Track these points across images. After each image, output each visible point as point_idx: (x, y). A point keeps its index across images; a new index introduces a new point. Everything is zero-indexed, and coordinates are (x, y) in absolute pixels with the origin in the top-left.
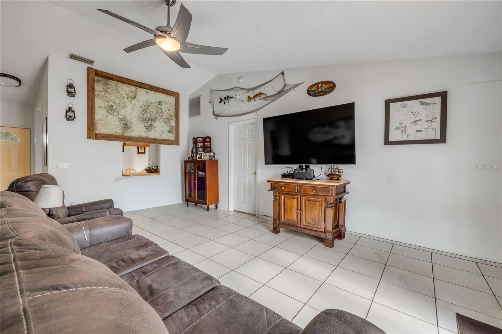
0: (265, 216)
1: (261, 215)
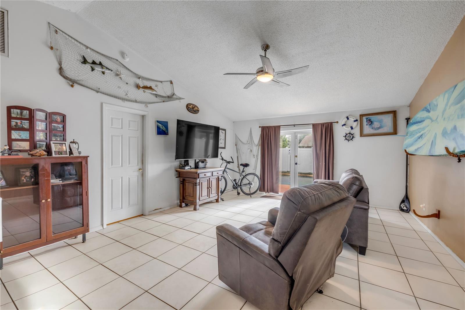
0: (155, 210)
1: (151, 211)
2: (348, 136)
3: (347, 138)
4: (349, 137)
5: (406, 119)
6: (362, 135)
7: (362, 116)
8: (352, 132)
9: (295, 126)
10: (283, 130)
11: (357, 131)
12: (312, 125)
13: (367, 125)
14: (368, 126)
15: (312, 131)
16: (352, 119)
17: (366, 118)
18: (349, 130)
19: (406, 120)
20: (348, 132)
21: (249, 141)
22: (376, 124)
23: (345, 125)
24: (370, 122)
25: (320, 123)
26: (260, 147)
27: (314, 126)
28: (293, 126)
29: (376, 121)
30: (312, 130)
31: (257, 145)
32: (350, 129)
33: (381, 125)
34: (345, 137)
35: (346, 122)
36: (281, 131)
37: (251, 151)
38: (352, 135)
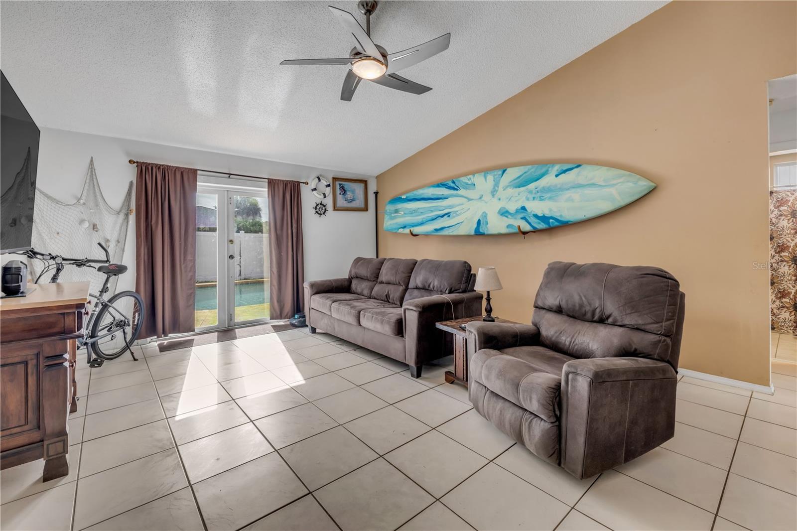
2: (319, 209)
3: (318, 210)
4: (321, 210)
5: (374, 193)
6: (335, 208)
7: (335, 179)
8: (324, 202)
9: (231, 176)
10: (204, 182)
11: (329, 202)
12: (267, 180)
13: (340, 194)
14: (341, 196)
15: (267, 193)
16: (324, 182)
17: (339, 184)
18: (321, 198)
19: (374, 195)
20: (319, 202)
21: (84, 197)
22: (349, 195)
23: (315, 189)
24: (344, 191)
25: (281, 180)
26: (132, 218)
27: (272, 183)
28: (228, 176)
29: (349, 191)
30: (267, 190)
31: (120, 211)
32: (323, 196)
33: (353, 196)
34: (316, 208)
35: (317, 184)
36: (198, 183)
37: (94, 227)
38: (324, 206)
